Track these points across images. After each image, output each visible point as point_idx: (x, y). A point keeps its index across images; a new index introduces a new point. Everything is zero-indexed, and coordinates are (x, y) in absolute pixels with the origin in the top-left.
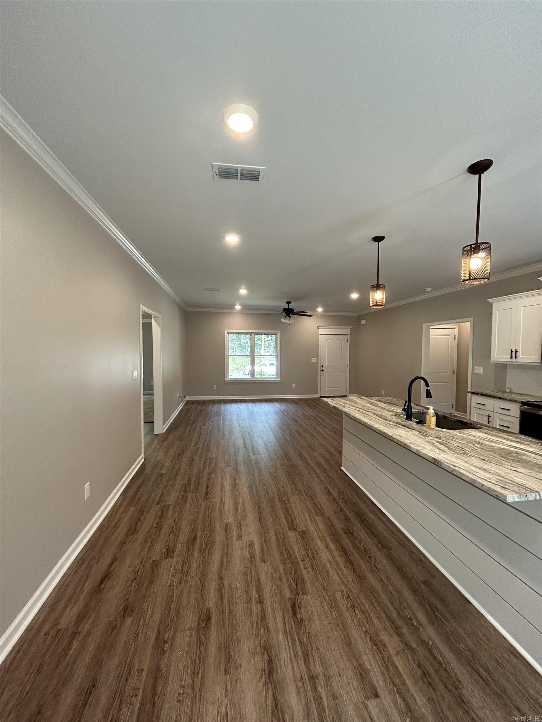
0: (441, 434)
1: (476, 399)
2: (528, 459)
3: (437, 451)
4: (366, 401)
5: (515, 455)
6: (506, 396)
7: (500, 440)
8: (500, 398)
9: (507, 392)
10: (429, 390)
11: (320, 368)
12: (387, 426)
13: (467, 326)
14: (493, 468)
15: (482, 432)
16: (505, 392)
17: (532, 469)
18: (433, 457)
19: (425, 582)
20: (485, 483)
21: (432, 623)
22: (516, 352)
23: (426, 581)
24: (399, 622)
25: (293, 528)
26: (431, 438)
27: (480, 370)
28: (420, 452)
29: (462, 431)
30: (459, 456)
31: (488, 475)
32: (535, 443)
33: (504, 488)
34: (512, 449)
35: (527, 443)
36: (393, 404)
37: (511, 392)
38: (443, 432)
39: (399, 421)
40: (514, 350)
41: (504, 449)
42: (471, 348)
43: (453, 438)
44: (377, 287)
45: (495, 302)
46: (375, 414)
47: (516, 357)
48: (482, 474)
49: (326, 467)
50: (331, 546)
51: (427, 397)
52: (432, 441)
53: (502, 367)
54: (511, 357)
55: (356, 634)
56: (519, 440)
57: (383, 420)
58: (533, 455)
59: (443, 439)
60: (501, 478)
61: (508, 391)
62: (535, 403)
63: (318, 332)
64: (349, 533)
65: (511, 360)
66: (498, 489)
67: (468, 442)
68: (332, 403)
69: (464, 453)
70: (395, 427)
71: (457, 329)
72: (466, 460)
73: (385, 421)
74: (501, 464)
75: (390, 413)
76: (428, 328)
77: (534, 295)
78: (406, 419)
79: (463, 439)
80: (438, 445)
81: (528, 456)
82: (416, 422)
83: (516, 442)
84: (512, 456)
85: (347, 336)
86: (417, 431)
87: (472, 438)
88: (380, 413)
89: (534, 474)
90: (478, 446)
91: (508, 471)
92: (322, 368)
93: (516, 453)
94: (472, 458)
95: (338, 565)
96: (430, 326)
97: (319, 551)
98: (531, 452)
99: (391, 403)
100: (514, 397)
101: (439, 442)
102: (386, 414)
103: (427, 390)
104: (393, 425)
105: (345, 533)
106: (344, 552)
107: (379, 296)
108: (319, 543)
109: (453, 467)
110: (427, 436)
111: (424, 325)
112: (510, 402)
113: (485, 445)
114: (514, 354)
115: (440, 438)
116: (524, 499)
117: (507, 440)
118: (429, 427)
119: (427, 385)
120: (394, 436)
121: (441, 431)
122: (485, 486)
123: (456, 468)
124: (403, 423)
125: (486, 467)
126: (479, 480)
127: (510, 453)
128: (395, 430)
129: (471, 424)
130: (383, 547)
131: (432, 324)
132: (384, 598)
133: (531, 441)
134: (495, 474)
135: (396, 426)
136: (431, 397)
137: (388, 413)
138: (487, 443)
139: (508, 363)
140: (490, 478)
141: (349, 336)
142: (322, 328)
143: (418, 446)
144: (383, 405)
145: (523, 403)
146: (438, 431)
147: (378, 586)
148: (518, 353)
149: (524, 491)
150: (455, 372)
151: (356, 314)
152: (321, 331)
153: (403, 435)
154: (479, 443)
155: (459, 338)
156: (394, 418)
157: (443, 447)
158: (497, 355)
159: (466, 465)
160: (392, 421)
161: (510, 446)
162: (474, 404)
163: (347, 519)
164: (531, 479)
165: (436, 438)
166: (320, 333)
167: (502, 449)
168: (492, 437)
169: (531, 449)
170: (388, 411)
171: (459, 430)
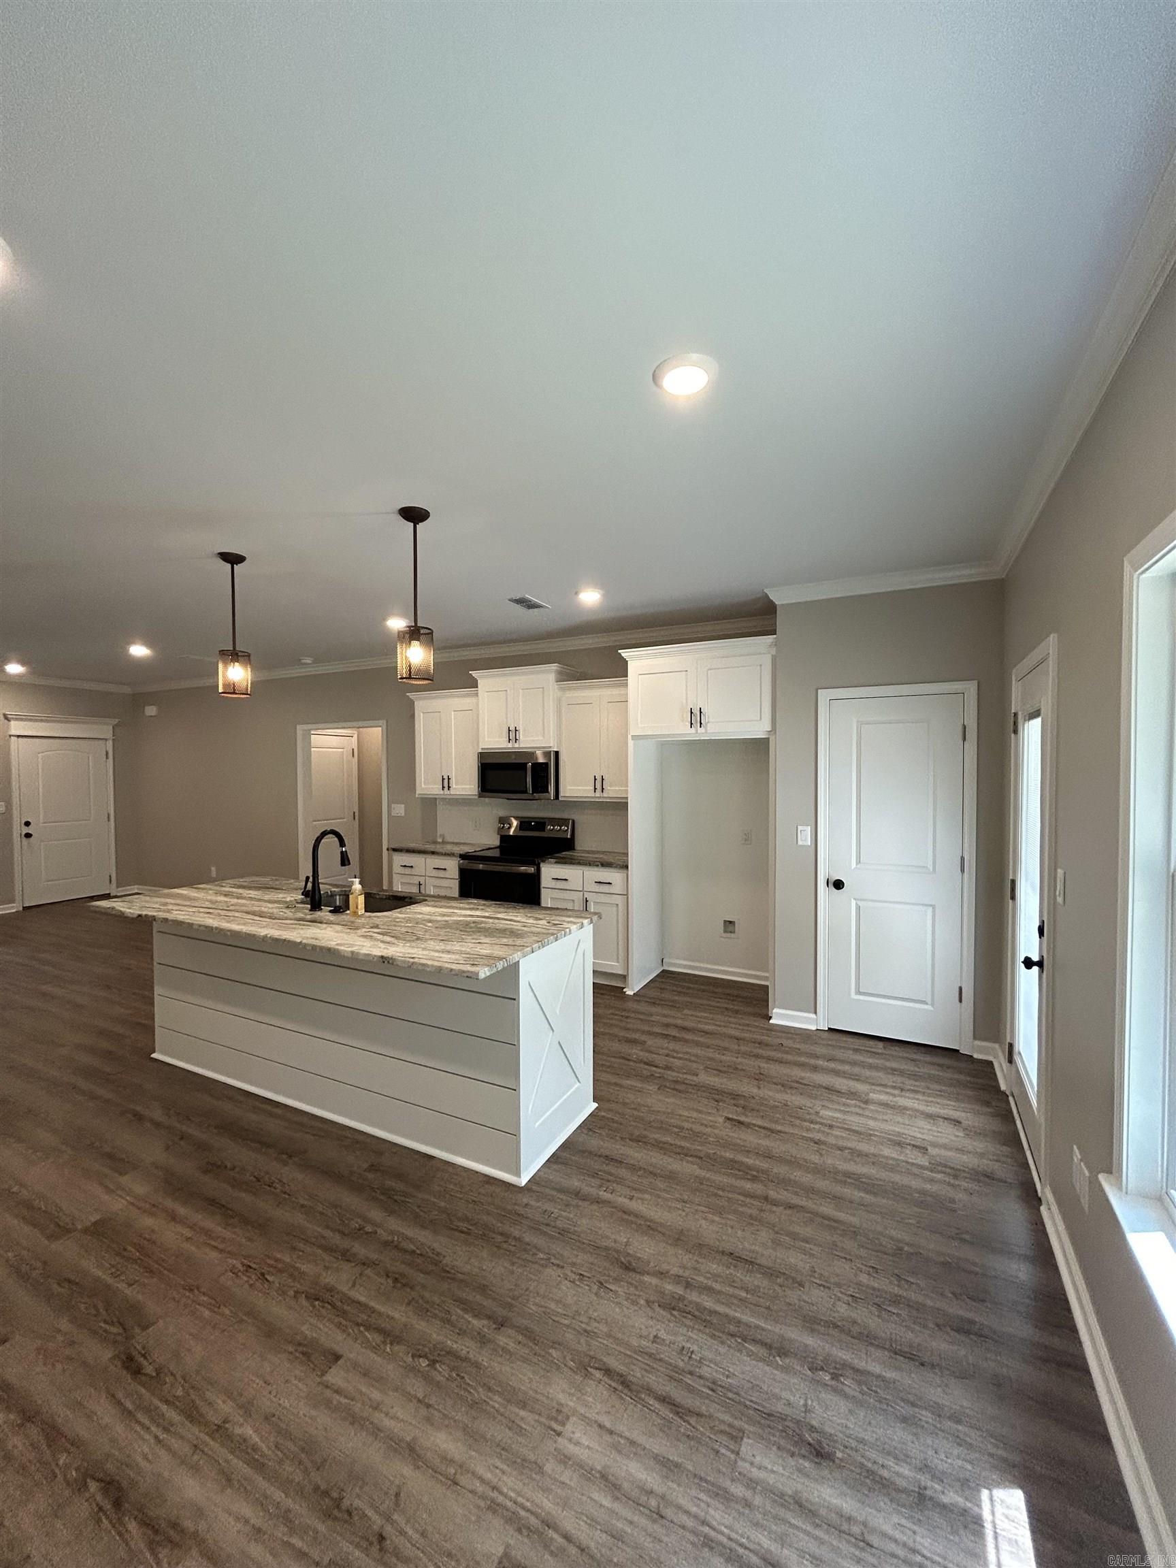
0: (377, 921)
1: (400, 859)
2: (488, 926)
3: (382, 945)
4: (211, 892)
5: (472, 925)
6: (438, 848)
7: (452, 911)
8: (433, 853)
9: (439, 843)
10: (346, 851)
11: (18, 830)
12: (280, 928)
13: (375, 734)
14: (457, 947)
15: (429, 906)
16: (435, 842)
17: (494, 937)
18: (380, 954)
19: (373, 1168)
20: (454, 967)
21: (392, 1212)
22: (449, 779)
23: (373, 1165)
24: (345, 1243)
25: (61, 1230)
26: (364, 930)
27: (399, 810)
28: (358, 953)
29: (403, 909)
30: (413, 944)
31: (453, 957)
32: (488, 906)
33: (473, 965)
34: (469, 919)
35: (480, 907)
36: (272, 888)
37: (444, 842)
38: (378, 917)
39: (300, 915)
40: (446, 777)
41: (460, 921)
42: (384, 768)
43: (395, 922)
44: (234, 655)
45: (420, 699)
46: (246, 913)
47: (449, 787)
48: (446, 957)
49: (108, 1070)
50: (182, 1211)
51: (343, 864)
52: (368, 934)
53: (430, 803)
54: (443, 787)
55: (280, 1311)
56: (472, 906)
57: (268, 920)
58: (491, 921)
59: (382, 927)
60: (468, 956)
61: (440, 840)
62: (474, 854)
63: (8, 728)
64: (214, 1168)
65: (442, 792)
66: (469, 968)
67: (417, 923)
68: (130, 908)
69: (418, 939)
70: (297, 926)
71: (356, 736)
72: (423, 946)
73: (274, 921)
74: (462, 940)
75: (276, 905)
76: (307, 736)
77: (464, 696)
78: (311, 910)
79: (409, 920)
80: (380, 937)
81: (486, 923)
82: (330, 911)
83: (470, 909)
84: (471, 928)
85: (103, 742)
86: (338, 924)
87: (420, 916)
88: (257, 909)
89: (497, 941)
90: (430, 924)
91: (472, 945)
92: (26, 830)
93: (474, 922)
94: (429, 942)
95: (207, 1233)
96: (310, 730)
97: (154, 1237)
98: (488, 917)
99: (268, 888)
100: (449, 848)
101: (378, 933)
102: (269, 908)
103: (342, 852)
104: (292, 924)
105: (206, 1172)
106: (214, 1204)
107: (236, 674)
108: (148, 1221)
109: (412, 960)
110: (357, 929)
111: (300, 728)
112: (445, 858)
113: (437, 921)
114: (446, 783)
115: (377, 927)
116: (495, 970)
117: (460, 909)
118: (355, 913)
119: (342, 844)
120: (304, 941)
121: (375, 917)
122: (455, 970)
123: (416, 960)
124: (309, 917)
125: (449, 948)
126: (447, 965)
127: (467, 924)
128: (302, 932)
129: (411, 898)
130: (290, 1157)
131: (314, 726)
132: (314, 1228)
133: (484, 905)
134: (461, 952)
135: (300, 924)
136: (349, 864)
137: (270, 905)
138: (439, 918)
139: (437, 797)
140: (456, 960)
141: (110, 744)
142: (17, 719)
143: (352, 945)
144: (253, 893)
145: (463, 857)
146: (370, 917)
147: (299, 1219)
148: (451, 781)
149: (493, 962)
150: (357, 814)
151: (127, 690)
152: (16, 728)
153: (320, 936)
154: (430, 921)
155: (360, 753)
156: (289, 913)
157: (388, 939)
158: (425, 784)
159: (425, 952)
160: (286, 919)
161: (465, 916)
162: (397, 868)
163: (202, 1147)
164: (496, 947)
165: (372, 928)
166: (13, 732)
167: (457, 922)
168: (442, 909)
169: (487, 914)
170: (269, 901)
171: (399, 910)
